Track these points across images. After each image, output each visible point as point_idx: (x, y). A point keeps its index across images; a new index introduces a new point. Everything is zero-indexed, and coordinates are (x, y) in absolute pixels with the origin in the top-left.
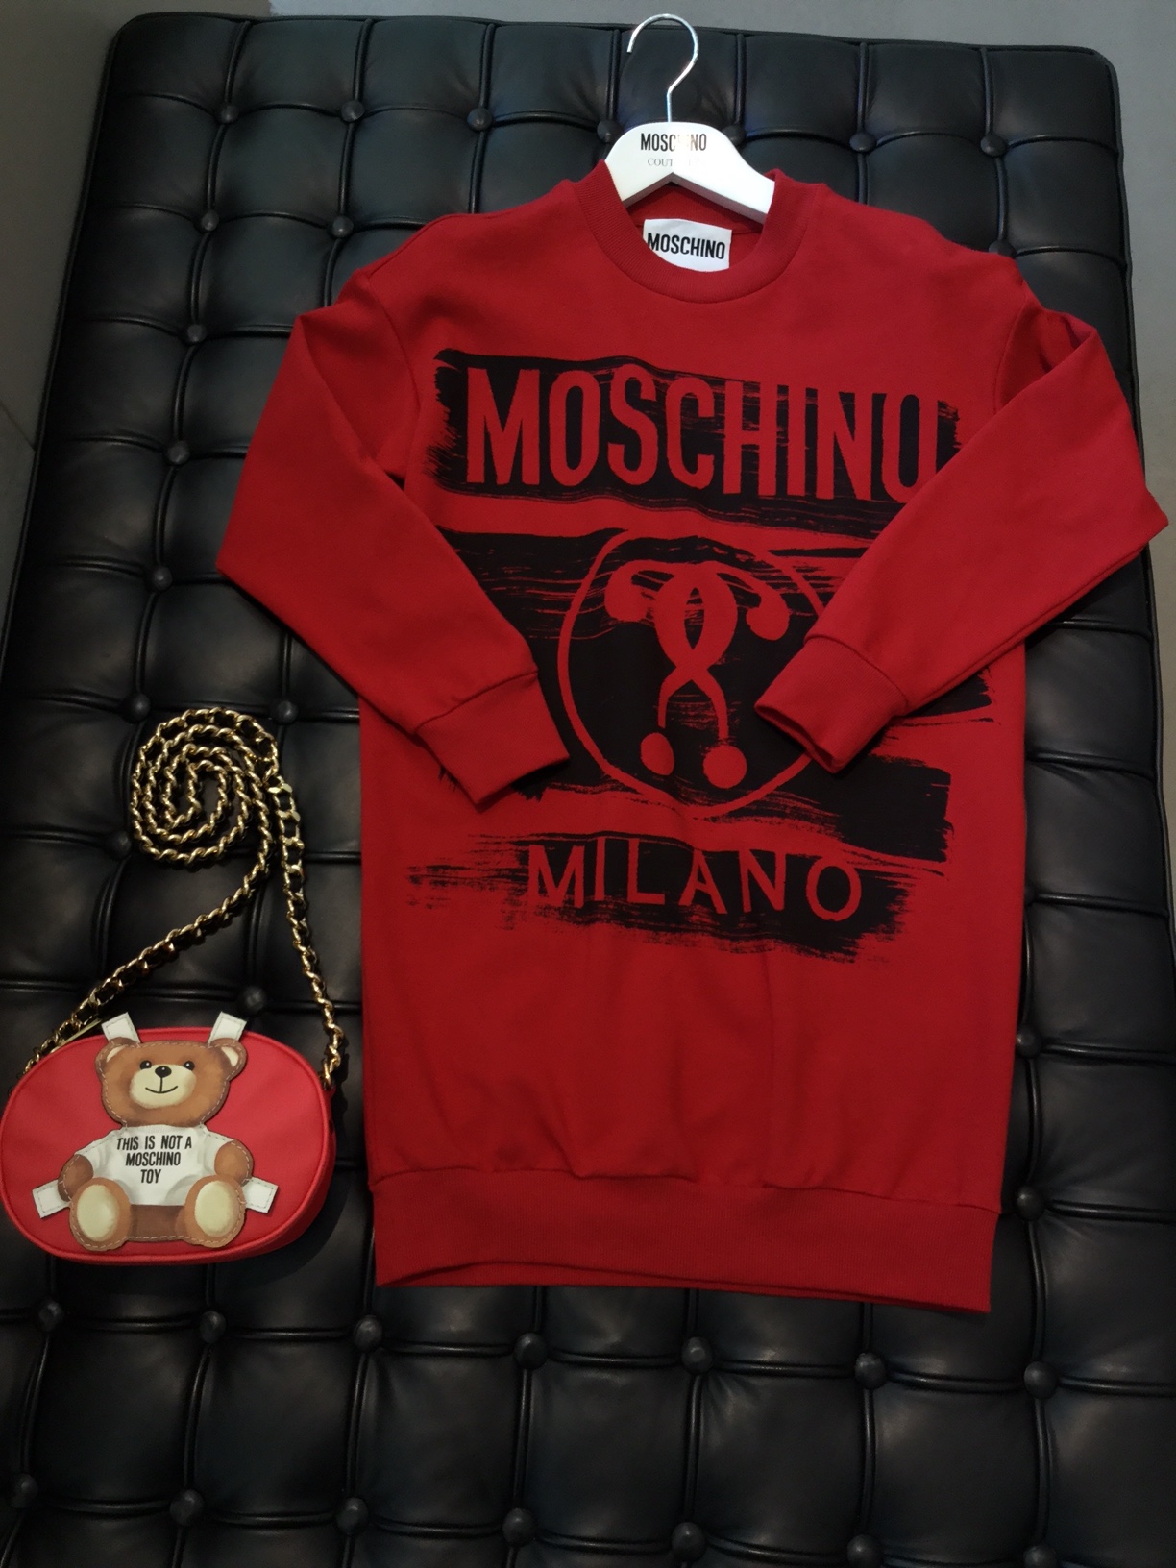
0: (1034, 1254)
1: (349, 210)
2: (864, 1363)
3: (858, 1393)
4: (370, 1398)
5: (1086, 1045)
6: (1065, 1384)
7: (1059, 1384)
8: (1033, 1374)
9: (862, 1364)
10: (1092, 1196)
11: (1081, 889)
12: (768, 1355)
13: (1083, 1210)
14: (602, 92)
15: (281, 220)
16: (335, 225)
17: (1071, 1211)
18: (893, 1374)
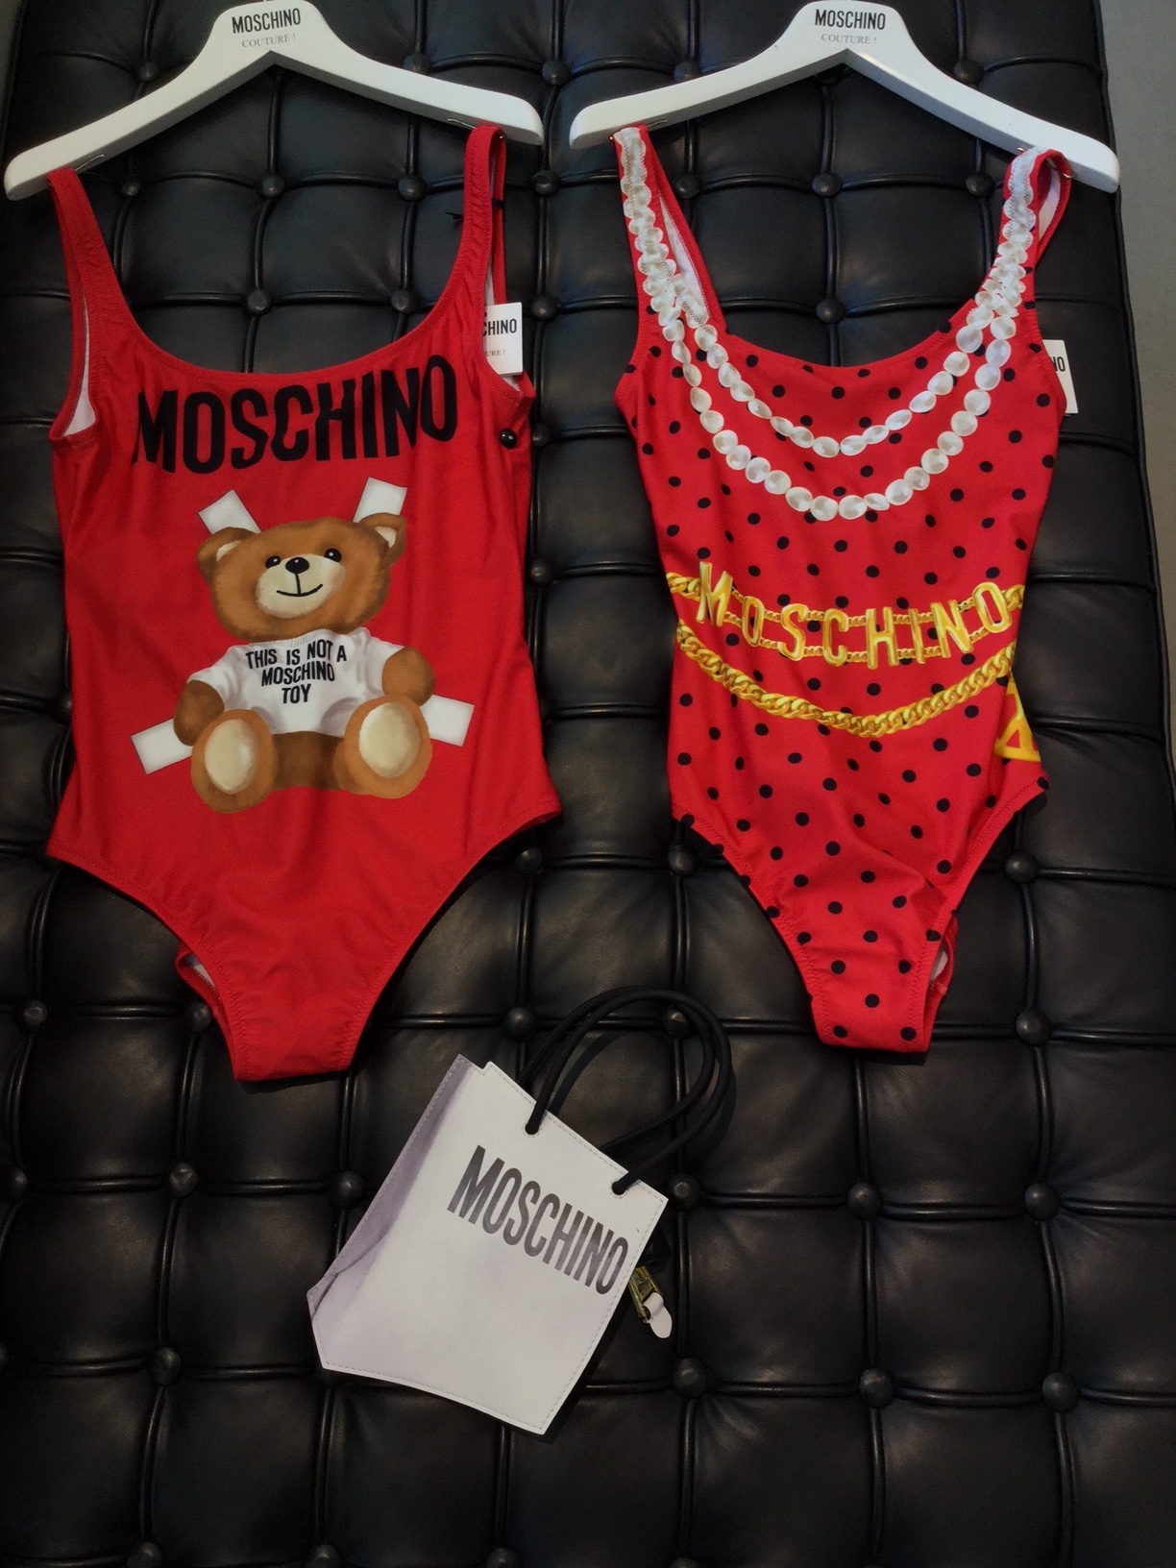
0: (1049, 1257)
1: (279, 167)
2: (869, 1380)
3: (864, 1411)
4: (337, 1437)
5: (1098, 1030)
6: (1087, 1393)
7: (1081, 1397)
8: (1053, 1386)
9: (866, 1382)
10: (1110, 1191)
11: (1089, 862)
12: (768, 1376)
13: (1100, 1208)
14: (546, 33)
15: (209, 181)
16: (265, 185)
17: (1089, 1210)
18: (902, 1391)
